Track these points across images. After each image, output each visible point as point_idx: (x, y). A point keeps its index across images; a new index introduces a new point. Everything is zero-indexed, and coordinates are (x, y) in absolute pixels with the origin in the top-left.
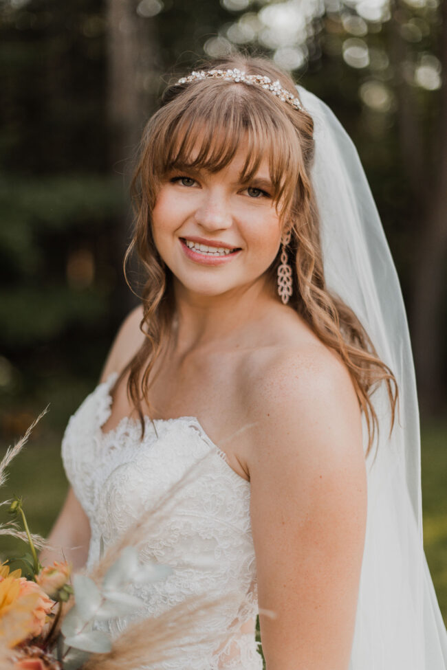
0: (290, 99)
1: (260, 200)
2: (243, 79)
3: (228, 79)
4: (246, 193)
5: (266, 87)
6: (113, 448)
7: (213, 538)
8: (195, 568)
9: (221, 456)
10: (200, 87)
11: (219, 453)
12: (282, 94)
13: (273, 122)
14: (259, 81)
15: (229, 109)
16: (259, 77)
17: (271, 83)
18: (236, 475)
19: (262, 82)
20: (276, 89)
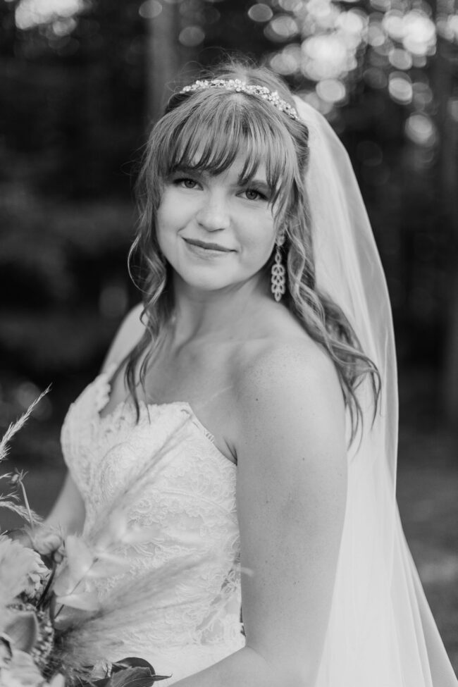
0: (287, 108)
1: (258, 202)
2: (244, 89)
3: (229, 89)
4: (244, 195)
5: (265, 97)
6: (109, 431)
7: (199, 516)
8: (181, 544)
9: (209, 438)
10: (203, 95)
11: (207, 435)
12: (280, 103)
13: (271, 129)
14: (258, 91)
15: (231, 116)
16: (259, 88)
17: (270, 93)
18: (223, 457)
19: (261, 92)
20: (274, 99)
